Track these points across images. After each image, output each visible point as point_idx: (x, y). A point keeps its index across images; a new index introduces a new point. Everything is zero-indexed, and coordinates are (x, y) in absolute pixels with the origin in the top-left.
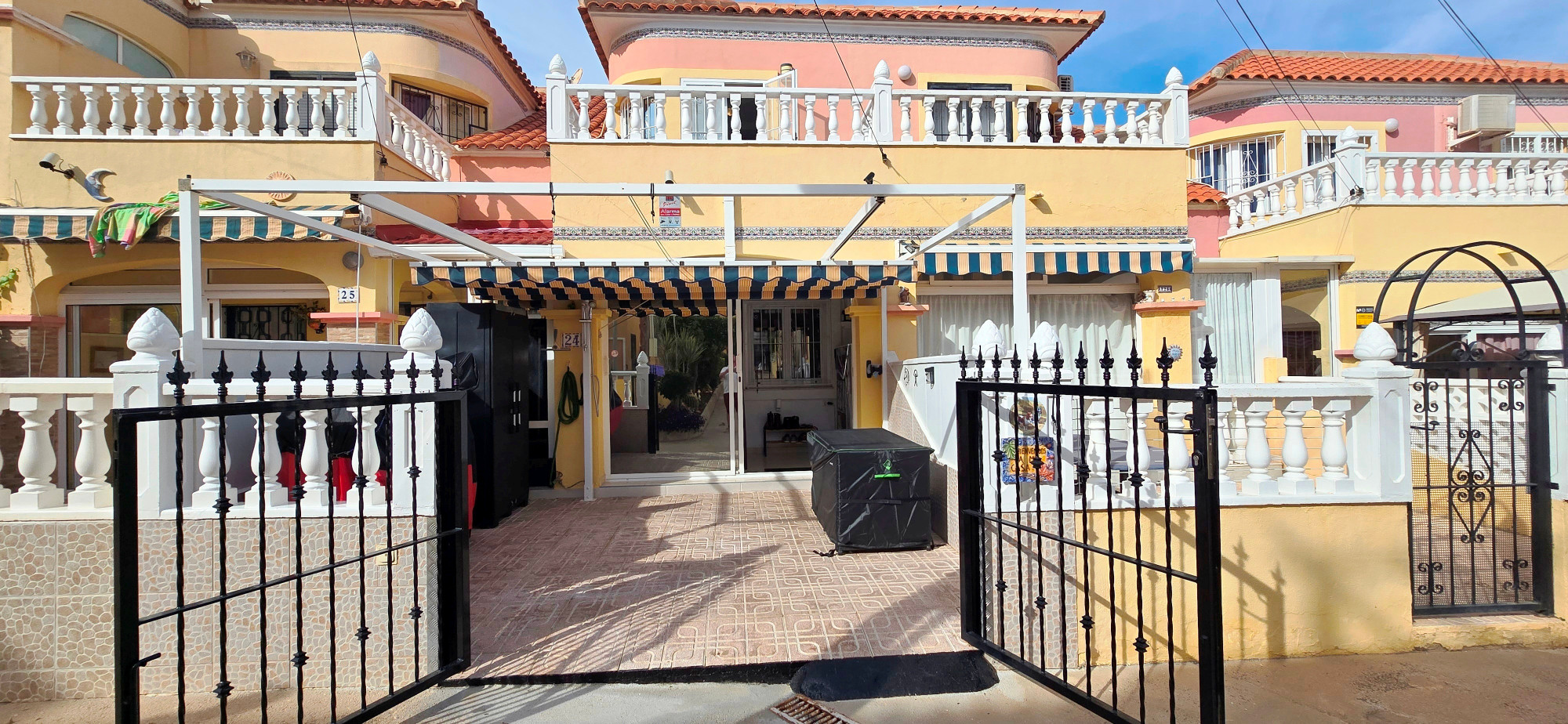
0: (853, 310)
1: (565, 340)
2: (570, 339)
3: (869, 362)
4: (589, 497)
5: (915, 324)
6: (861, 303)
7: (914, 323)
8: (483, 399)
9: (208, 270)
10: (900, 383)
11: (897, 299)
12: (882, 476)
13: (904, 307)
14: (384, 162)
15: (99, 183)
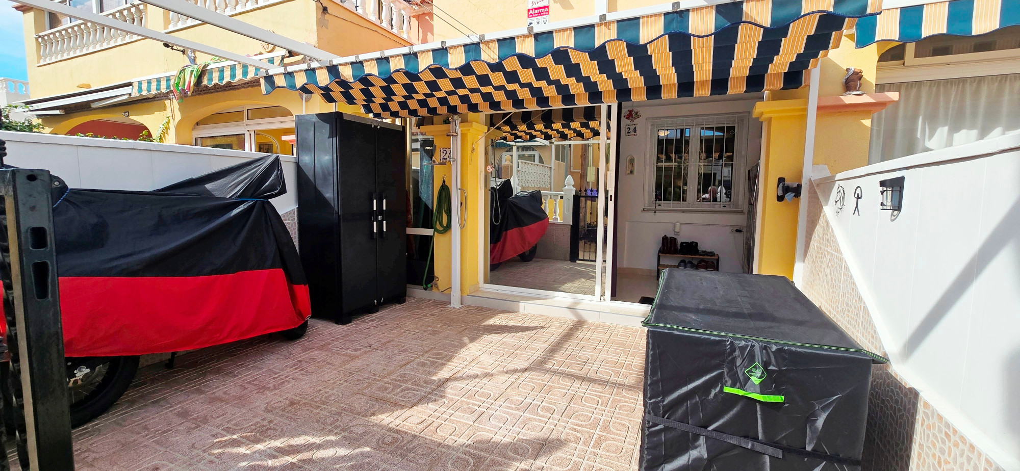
0: (763, 108)
1: (443, 155)
2: (446, 153)
3: (781, 180)
4: (455, 303)
5: (869, 125)
6: (776, 96)
7: (867, 122)
8: (333, 205)
9: (248, 110)
10: (828, 210)
11: (839, 87)
12: (741, 393)
13: (850, 99)
14: (325, 9)
15: (193, 55)
